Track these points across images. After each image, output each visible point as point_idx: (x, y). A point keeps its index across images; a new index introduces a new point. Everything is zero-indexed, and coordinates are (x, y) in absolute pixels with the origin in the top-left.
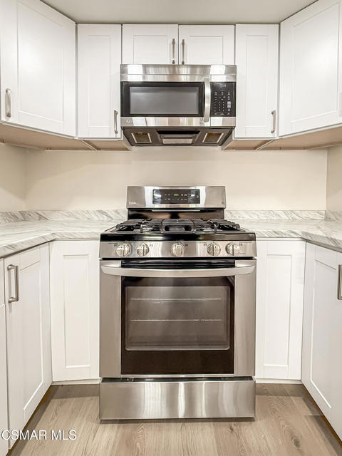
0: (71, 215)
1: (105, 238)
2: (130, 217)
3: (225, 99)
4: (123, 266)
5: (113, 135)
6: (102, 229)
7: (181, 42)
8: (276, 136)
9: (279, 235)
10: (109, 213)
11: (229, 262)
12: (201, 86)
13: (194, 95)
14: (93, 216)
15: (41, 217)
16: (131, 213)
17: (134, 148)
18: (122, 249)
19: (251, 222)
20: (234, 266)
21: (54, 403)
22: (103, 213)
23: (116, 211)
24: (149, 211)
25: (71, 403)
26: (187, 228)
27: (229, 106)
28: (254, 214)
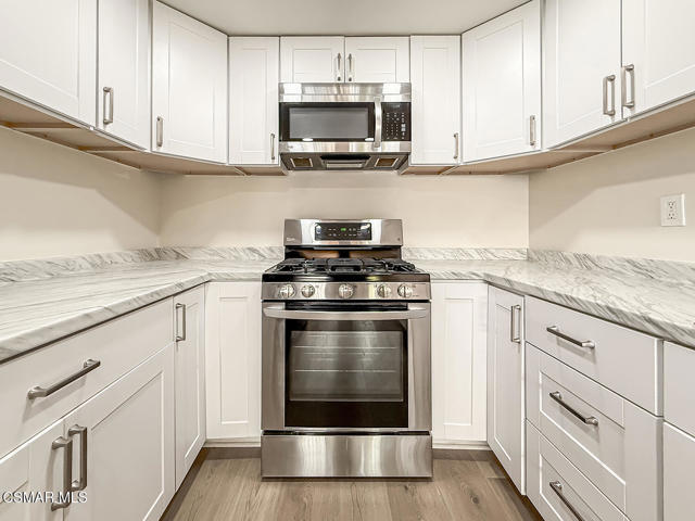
0: (215, 253)
1: (266, 278)
2: (288, 256)
3: (398, 120)
4: (286, 309)
5: (270, 162)
6: (260, 269)
7: (347, 56)
8: (459, 162)
9: (458, 277)
10: (262, 252)
11: (401, 305)
12: (371, 106)
13: (363, 116)
14: (242, 254)
15: (179, 256)
16: (288, 251)
17: (292, 173)
18: (287, 290)
19: (436, 263)
20: (406, 309)
21: (208, 465)
22: (253, 250)
23: (271, 249)
24: (311, 249)
25: (228, 464)
26: (357, 268)
27: (403, 130)
28: (439, 252)
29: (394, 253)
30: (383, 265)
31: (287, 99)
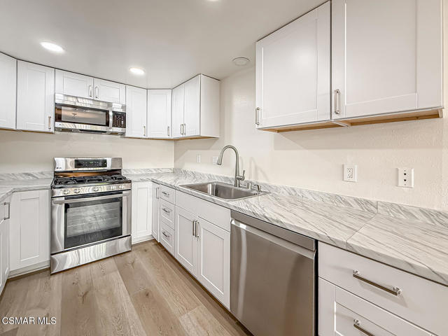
3: (120, 119)
4: (65, 199)
5: (48, 130)
7: (95, 87)
8: (145, 137)
12: (107, 111)
20: (122, 193)
27: (122, 123)
29: (118, 172)
30: (112, 178)
31: (57, 101)
